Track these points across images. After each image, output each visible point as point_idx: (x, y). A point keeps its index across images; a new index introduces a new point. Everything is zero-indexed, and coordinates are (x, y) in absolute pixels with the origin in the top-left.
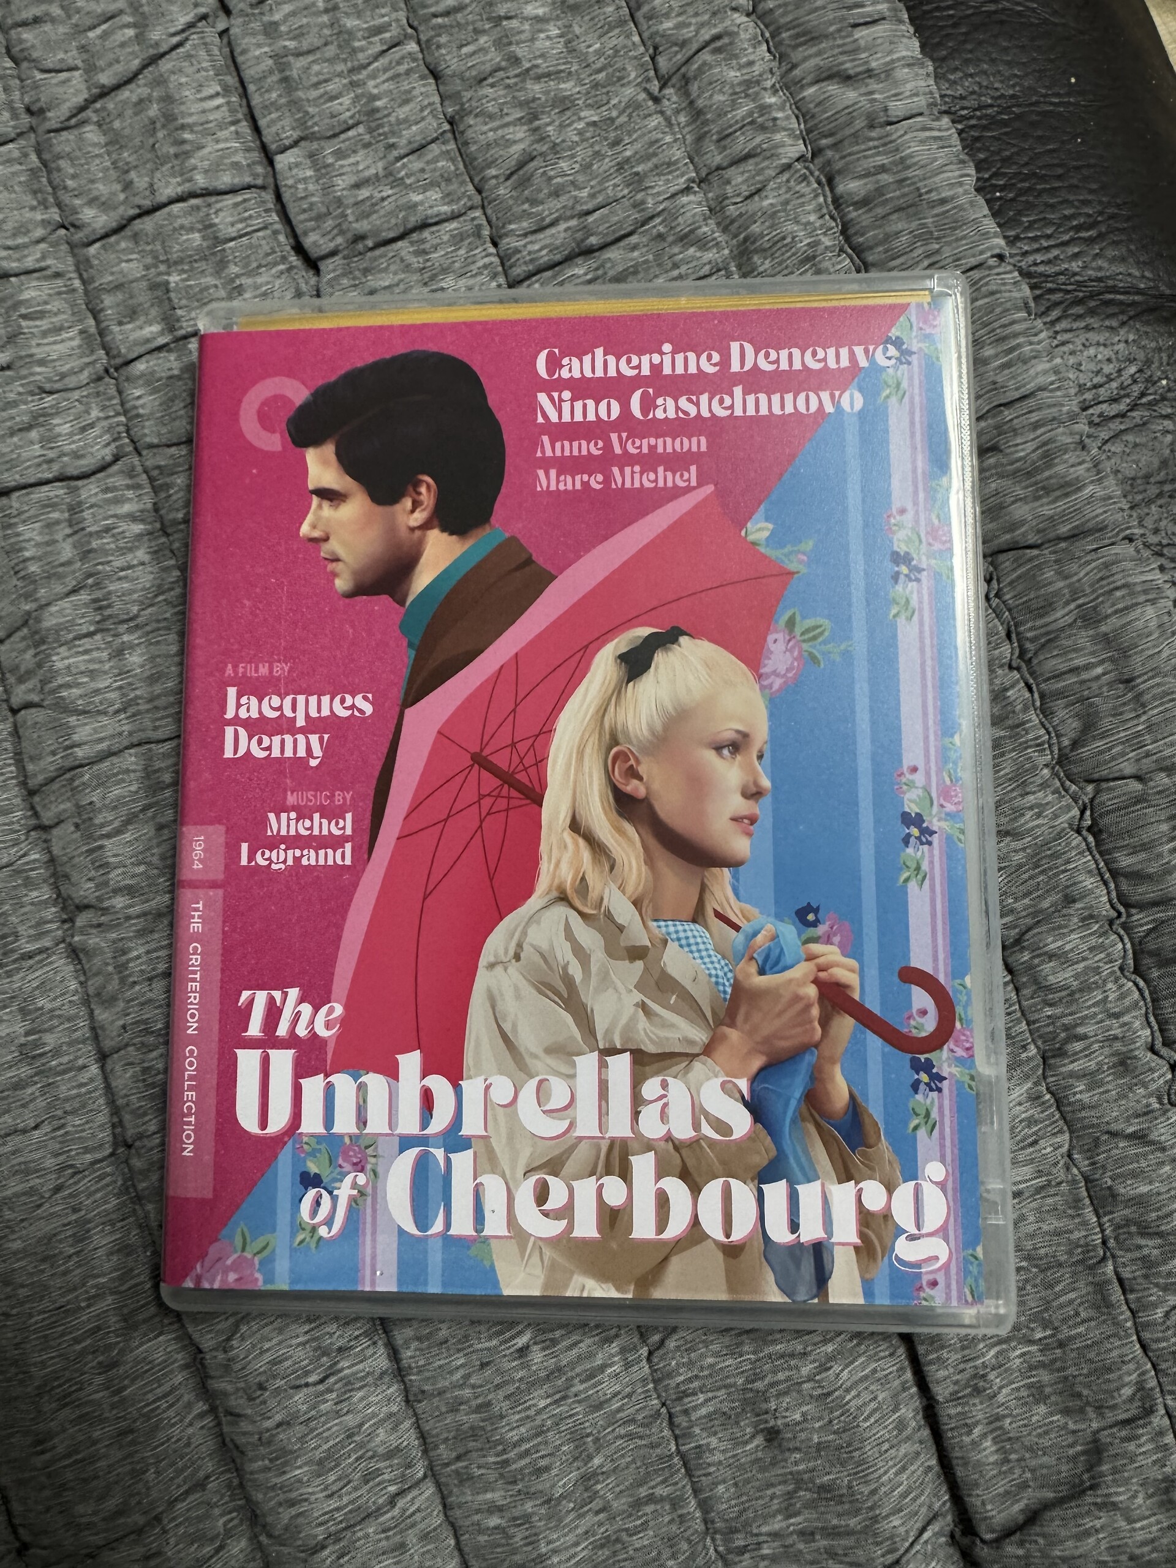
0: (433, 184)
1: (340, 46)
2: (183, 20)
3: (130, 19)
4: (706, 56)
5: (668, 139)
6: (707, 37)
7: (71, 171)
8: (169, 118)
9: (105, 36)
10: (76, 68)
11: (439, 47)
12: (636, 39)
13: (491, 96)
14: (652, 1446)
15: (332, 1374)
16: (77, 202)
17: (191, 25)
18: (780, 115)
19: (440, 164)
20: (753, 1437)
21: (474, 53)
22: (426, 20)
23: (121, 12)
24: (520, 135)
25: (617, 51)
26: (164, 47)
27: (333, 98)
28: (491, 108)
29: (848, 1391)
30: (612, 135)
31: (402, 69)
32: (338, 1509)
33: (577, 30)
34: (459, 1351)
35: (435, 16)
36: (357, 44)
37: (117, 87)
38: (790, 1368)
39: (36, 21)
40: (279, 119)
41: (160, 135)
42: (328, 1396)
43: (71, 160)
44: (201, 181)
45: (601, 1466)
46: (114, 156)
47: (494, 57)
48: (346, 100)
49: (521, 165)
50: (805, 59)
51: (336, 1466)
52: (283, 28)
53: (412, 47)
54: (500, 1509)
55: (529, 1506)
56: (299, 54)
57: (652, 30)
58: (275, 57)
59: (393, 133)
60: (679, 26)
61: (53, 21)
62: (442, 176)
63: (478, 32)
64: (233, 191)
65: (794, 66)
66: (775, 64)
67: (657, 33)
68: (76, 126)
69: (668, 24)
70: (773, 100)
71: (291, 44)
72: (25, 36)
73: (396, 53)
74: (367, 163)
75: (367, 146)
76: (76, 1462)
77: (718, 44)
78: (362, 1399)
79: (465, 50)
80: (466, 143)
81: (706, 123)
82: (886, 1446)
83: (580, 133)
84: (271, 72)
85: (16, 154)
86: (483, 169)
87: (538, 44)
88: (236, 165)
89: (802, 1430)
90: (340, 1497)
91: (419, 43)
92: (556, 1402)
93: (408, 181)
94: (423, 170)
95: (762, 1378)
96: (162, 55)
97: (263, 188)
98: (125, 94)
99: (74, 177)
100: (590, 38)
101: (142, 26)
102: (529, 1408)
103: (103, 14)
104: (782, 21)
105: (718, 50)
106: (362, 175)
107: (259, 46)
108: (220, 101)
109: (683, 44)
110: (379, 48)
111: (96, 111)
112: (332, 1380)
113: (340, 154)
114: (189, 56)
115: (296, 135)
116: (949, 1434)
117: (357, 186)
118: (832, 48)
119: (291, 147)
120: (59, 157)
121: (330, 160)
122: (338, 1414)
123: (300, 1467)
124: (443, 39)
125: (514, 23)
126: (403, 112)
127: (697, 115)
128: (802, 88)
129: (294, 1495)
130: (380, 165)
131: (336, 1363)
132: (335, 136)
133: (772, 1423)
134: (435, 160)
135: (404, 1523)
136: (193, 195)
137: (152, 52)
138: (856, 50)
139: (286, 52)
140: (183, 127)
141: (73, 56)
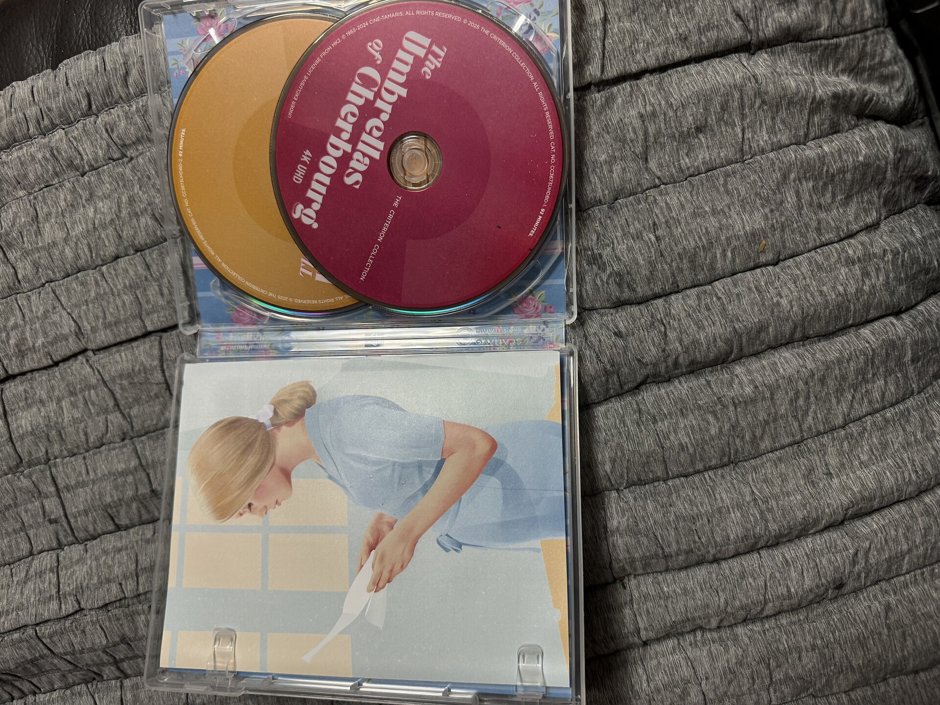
0: (163, 260)
1: (103, 300)
2: (89, 369)
3: (87, 392)
4: (114, 136)
5: (148, 154)
6: (107, 135)
7: (149, 422)
8: (129, 376)
9: (93, 404)
10: (106, 418)
11: (105, 255)
12: (105, 167)
13: (127, 232)
14: (702, 184)
15: (662, 320)
16: (163, 420)
17: (91, 366)
18: (141, 104)
19: (155, 256)
20: (699, 139)
21: (108, 240)
22: (93, 261)
23: (84, 397)
24: (144, 220)
25: (111, 176)
26: (99, 377)
27: (124, 303)
28: (131, 232)
29: (682, 96)
30: (145, 179)
31: (113, 272)
32: (720, 322)
33: (100, 194)
34: (655, 266)
35: (92, 257)
36: (102, 292)
37: (115, 399)
38: (670, 121)
39: (86, 434)
40: (132, 328)
41: (136, 380)
42: (672, 323)
43: (145, 421)
44: (156, 363)
45: (709, 207)
46: (144, 402)
47: (110, 231)
48: (125, 297)
49: (156, 220)
50: (118, 92)
51: (701, 321)
52: (94, 324)
53: (104, 268)
54: (724, 251)
55: (723, 238)
56: (105, 318)
57: (102, 159)
58: (106, 328)
59: (140, 278)
60: (101, 148)
61: (86, 427)
62: (160, 256)
63: (99, 238)
64: (161, 349)
65: (121, 97)
66: (119, 106)
67: (104, 158)
68: (131, 419)
69: (100, 153)
70: (134, 107)
71: (101, 320)
72: (92, 440)
73: (107, 275)
74: (152, 290)
75: (145, 290)
76: (693, 434)
77: (109, 130)
78: (675, 310)
79: (107, 244)
80: (146, 244)
81: (143, 137)
82: (706, 79)
83: (144, 193)
84: (112, 330)
85: (141, 445)
86: (157, 237)
87: (106, 211)
88: (150, 348)
89: (697, 116)
90: (716, 321)
91: (102, 265)
92: (680, 225)
93: (162, 271)
94: (157, 264)
95: (674, 134)
96: (103, 379)
97: (161, 337)
98: (118, 396)
99: (152, 420)
100: (104, 187)
101: (90, 387)
102: (681, 236)
103: (84, 404)
104: (101, 102)
105: (112, 130)
106: (158, 292)
107: (100, 336)
108: (123, 354)
109: (108, 146)
110: (104, 282)
111: (125, 409)
112: (664, 321)
113: (148, 302)
114: (103, 367)
115: (139, 320)
116: (704, 52)
117: (162, 295)
118: (114, 79)
119: (144, 323)
120: (143, 427)
121: (150, 306)
122: (679, 320)
123: (700, 337)
124: (102, 253)
125: (97, 222)
126: (131, 272)
127: (139, 141)
128: (129, 93)
129: (712, 340)
130: (154, 283)
131: (658, 320)
132: (140, 304)
133: (693, 130)
134: (152, 259)
135: (729, 294)
136: (162, 366)
137: (101, 382)
138: (115, 69)
139: (104, 323)
140: (133, 370)
141: (101, 419)
